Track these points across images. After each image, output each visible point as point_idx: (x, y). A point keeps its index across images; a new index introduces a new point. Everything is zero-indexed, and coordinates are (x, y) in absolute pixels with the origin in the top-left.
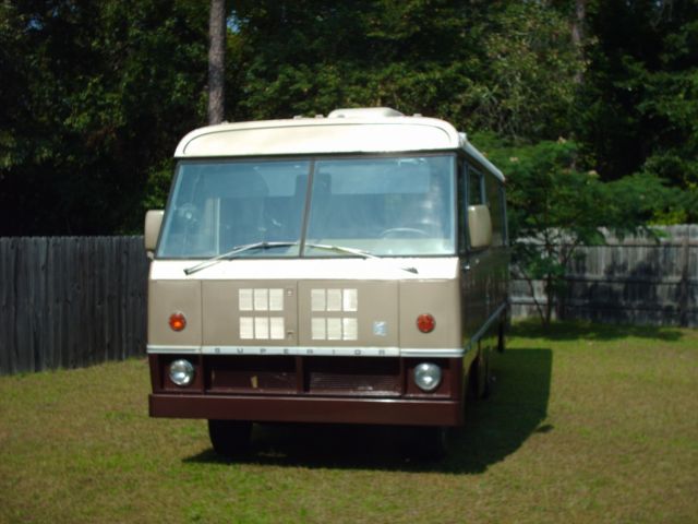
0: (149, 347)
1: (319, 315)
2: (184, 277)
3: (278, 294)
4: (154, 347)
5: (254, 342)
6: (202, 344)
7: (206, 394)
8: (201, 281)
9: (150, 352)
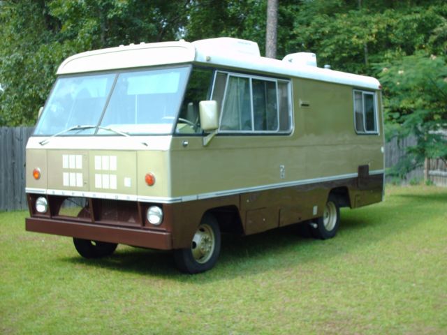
0: (27, 189)
1: (98, 172)
2: (40, 147)
3: (80, 158)
4: (29, 190)
5: (70, 188)
6: (48, 188)
7: (52, 219)
8: (47, 150)
9: (27, 192)
